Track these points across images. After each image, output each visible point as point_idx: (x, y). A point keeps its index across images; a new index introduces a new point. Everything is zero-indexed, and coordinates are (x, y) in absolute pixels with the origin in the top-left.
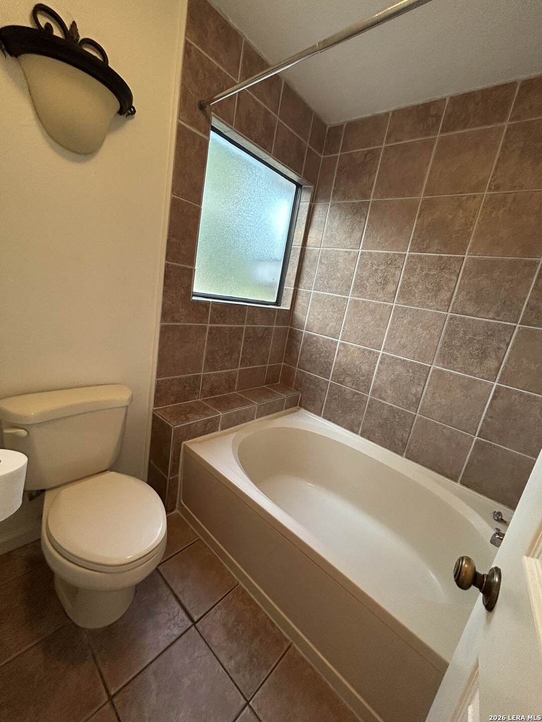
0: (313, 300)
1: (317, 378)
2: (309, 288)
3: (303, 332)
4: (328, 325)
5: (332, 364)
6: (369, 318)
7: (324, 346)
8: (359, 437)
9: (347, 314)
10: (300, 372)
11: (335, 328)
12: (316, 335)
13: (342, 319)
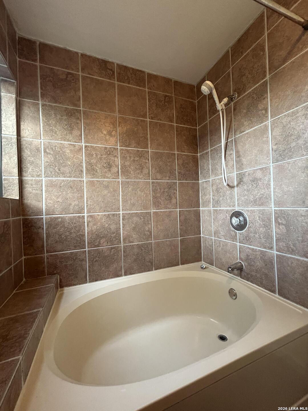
0: (46, 186)
1: (73, 253)
2: (38, 176)
3: (43, 218)
4: (70, 204)
5: (84, 235)
6: (106, 192)
7: (72, 223)
8: (124, 277)
9: (87, 192)
10: (51, 256)
11: (78, 205)
12: (59, 217)
13: (82, 197)
